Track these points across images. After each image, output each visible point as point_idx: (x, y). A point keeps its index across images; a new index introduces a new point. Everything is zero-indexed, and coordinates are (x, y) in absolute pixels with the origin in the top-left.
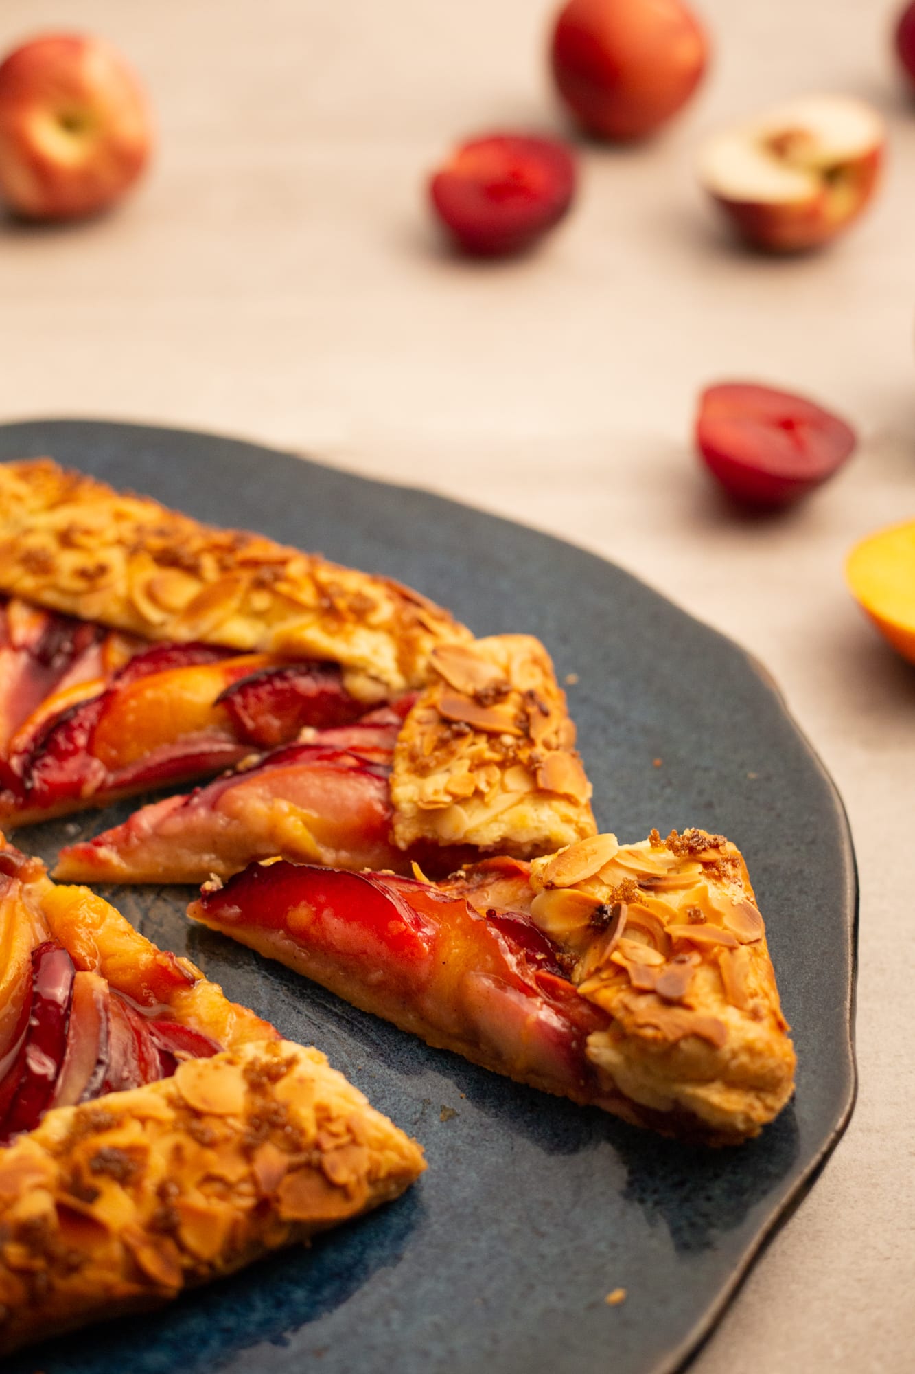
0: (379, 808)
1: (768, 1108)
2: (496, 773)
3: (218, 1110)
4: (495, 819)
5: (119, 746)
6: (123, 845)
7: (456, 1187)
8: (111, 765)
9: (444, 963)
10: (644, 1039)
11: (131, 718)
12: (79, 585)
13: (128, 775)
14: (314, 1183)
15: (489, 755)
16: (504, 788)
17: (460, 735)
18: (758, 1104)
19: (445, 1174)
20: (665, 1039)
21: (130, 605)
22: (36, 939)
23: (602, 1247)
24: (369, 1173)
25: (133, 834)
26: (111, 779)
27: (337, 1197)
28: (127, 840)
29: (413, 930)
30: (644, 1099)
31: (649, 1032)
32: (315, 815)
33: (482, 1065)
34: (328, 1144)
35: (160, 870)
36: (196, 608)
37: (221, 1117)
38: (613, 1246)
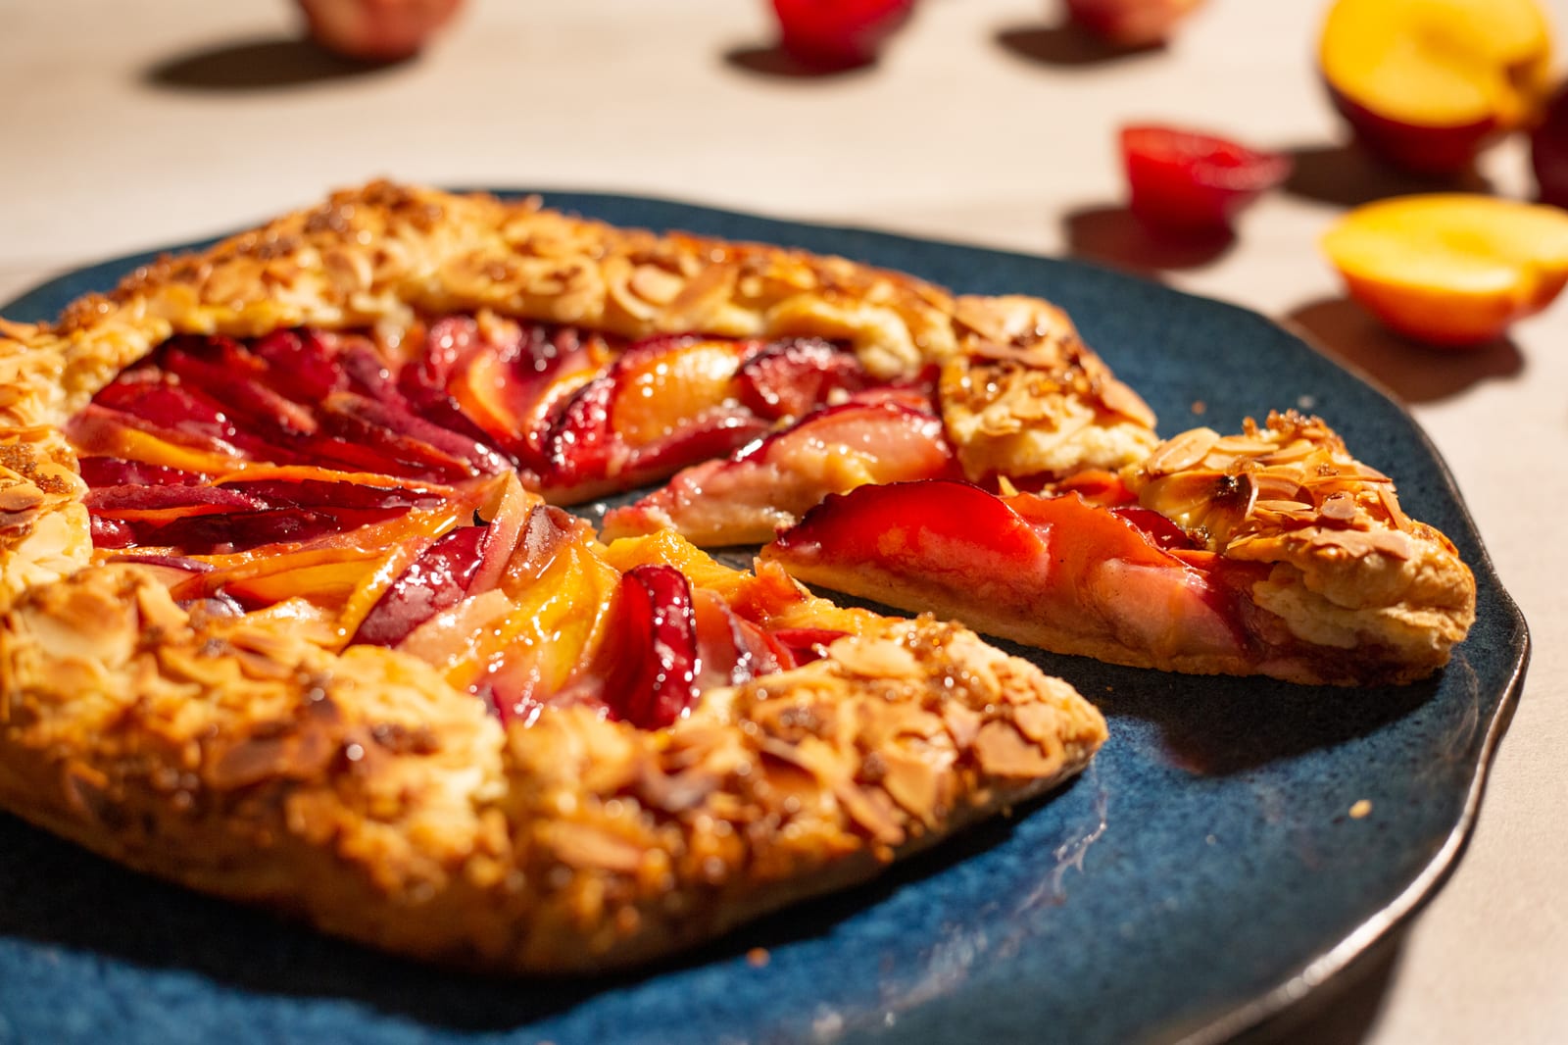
0: (941, 446)
1: (1459, 626)
2: (1059, 400)
3: (893, 672)
4: (1067, 442)
5: (637, 421)
6: (672, 507)
7: (1136, 760)
8: (633, 442)
9: (1062, 561)
10: (1326, 561)
11: (648, 392)
12: (552, 288)
13: (655, 451)
14: (1010, 736)
15: (1047, 386)
16: (1069, 414)
17: (1008, 371)
18: (1450, 623)
19: (1120, 752)
20: (1350, 556)
21: (611, 303)
22: (617, 578)
23: (1323, 778)
24: (1059, 733)
25: (681, 493)
26: (635, 455)
27: (1034, 752)
28: (674, 501)
29: (1027, 525)
30: (1324, 638)
31: (1332, 552)
32: (874, 460)
33: (1118, 663)
34: (1016, 698)
35: (717, 527)
36: (683, 301)
37: (898, 678)
38: (1334, 776)
